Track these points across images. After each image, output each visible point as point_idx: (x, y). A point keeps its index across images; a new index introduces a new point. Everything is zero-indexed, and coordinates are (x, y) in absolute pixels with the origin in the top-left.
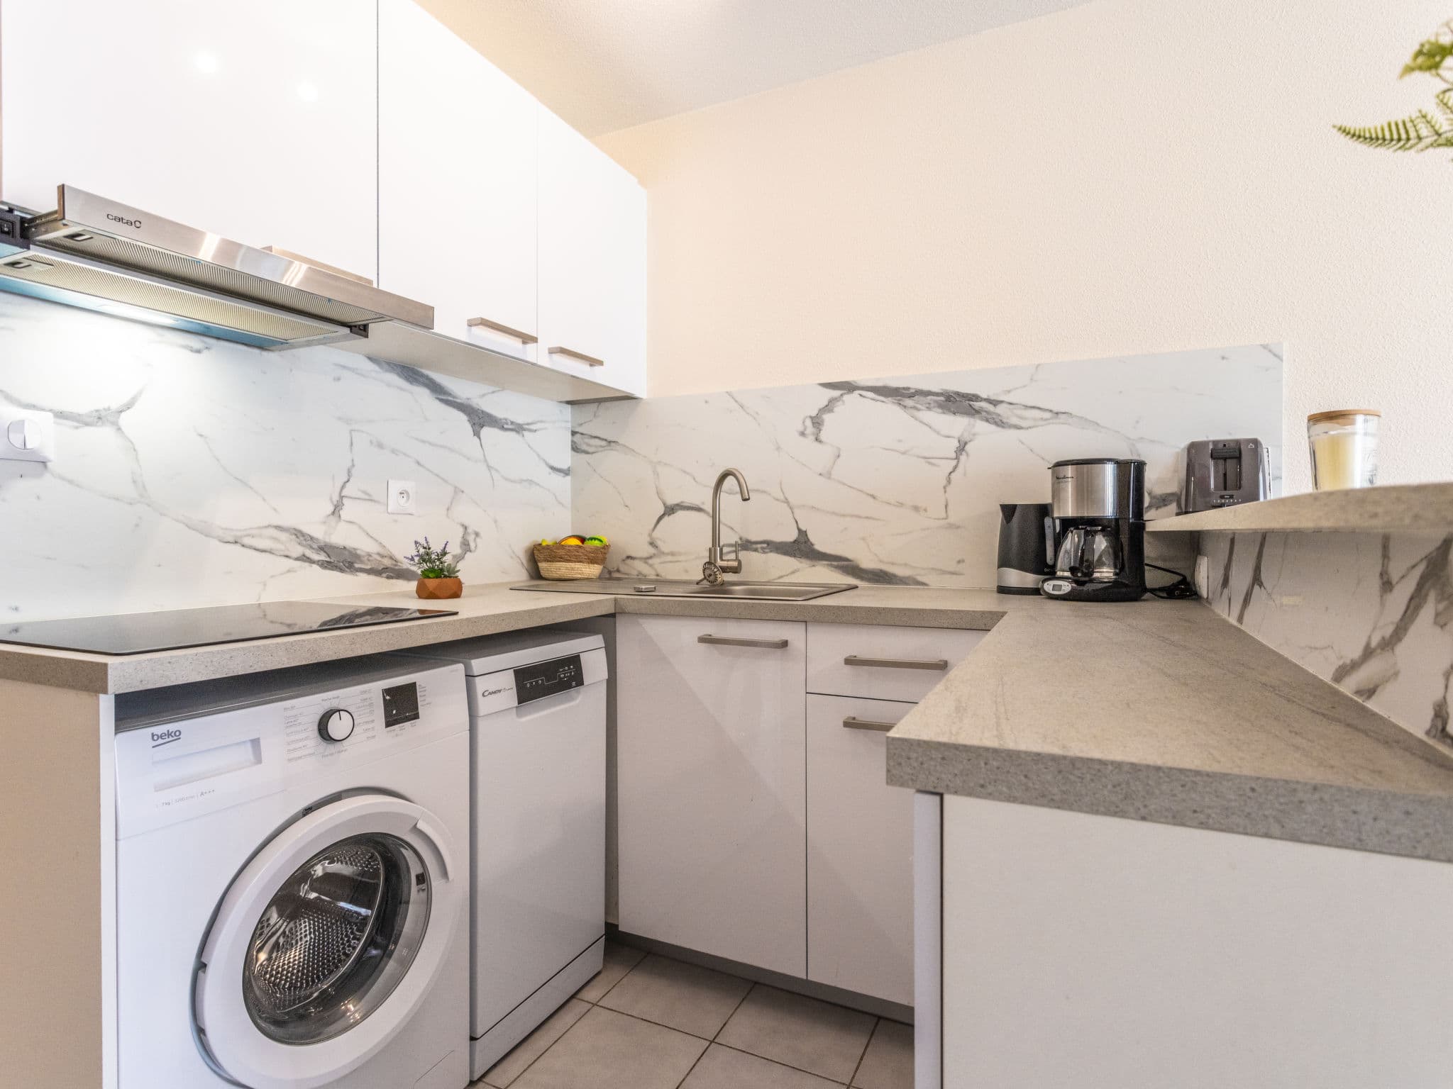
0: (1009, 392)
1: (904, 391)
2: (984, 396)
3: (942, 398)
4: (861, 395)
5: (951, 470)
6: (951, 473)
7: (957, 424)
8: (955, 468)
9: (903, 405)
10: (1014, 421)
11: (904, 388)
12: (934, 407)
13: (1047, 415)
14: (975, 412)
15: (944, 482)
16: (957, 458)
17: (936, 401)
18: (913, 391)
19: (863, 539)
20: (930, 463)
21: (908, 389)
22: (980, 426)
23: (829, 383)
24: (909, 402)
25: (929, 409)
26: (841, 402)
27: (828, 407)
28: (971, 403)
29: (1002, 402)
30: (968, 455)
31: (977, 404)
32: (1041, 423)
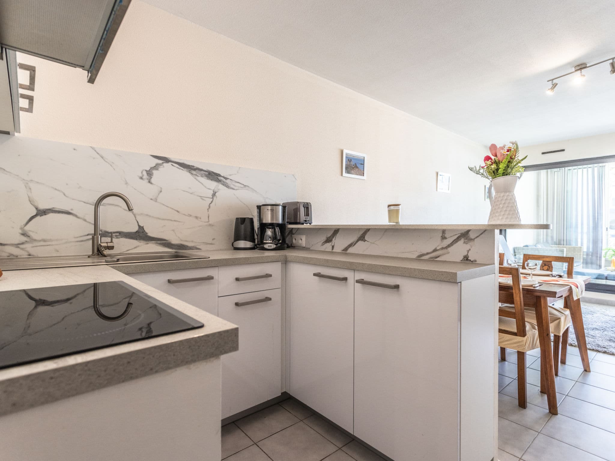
0: (231, 175)
1: (192, 167)
2: (222, 175)
3: (207, 173)
4: (172, 165)
5: (210, 202)
6: (210, 204)
7: (213, 185)
8: (212, 202)
9: (191, 173)
10: (232, 186)
11: (192, 166)
12: (204, 176)
13: (242, 186)
14: (219, 181)
15: (208, 207)
16: (213, 198)
17: (205, 174)
18: (195, 168)
19: (173, 230)
20: (202, 199)
21: (194, 166)
22: (221, 186)
23: (156, 156)
24: (194, 172)
25: (202, 176)
26: (162, 166)
27: (156, 167)
28: (218, 177)
29: (228, 179)
30: (216, 197)
31: (220, 178)
32: (240, 188)
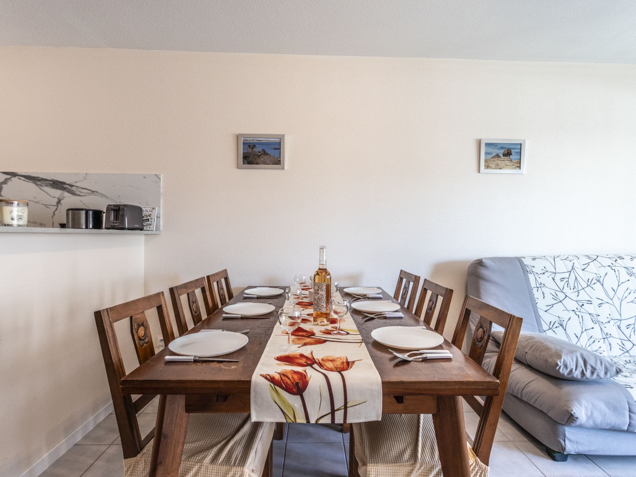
0: (77, 182)
1: (36, 178)
2: (67, 183)
3: (52, 182)
4: (19, 178)
5: (55, 210)
6: (55, 211)
7: (57, 193)
8: (56, 209)
9: (36, 184)
10: (78, 193)
11: (36, 177)
12: (49, 186)
13: (90, 192)
14: (64, 189)
15: (52, 214)
16: (57, 206)
17: (50, 184)
18: (40, 178)
20: (46, 207)
21: (38, 177)
22: (66, 194)
23: (5, 172)
24: (39, 183)
25: (47, 186)
26: (10, 180)
27: (5, 182)
28: (63, 185)
29: (74, 186)
30: (61, 205)
31: (65, 186)
32: (87, 194)
